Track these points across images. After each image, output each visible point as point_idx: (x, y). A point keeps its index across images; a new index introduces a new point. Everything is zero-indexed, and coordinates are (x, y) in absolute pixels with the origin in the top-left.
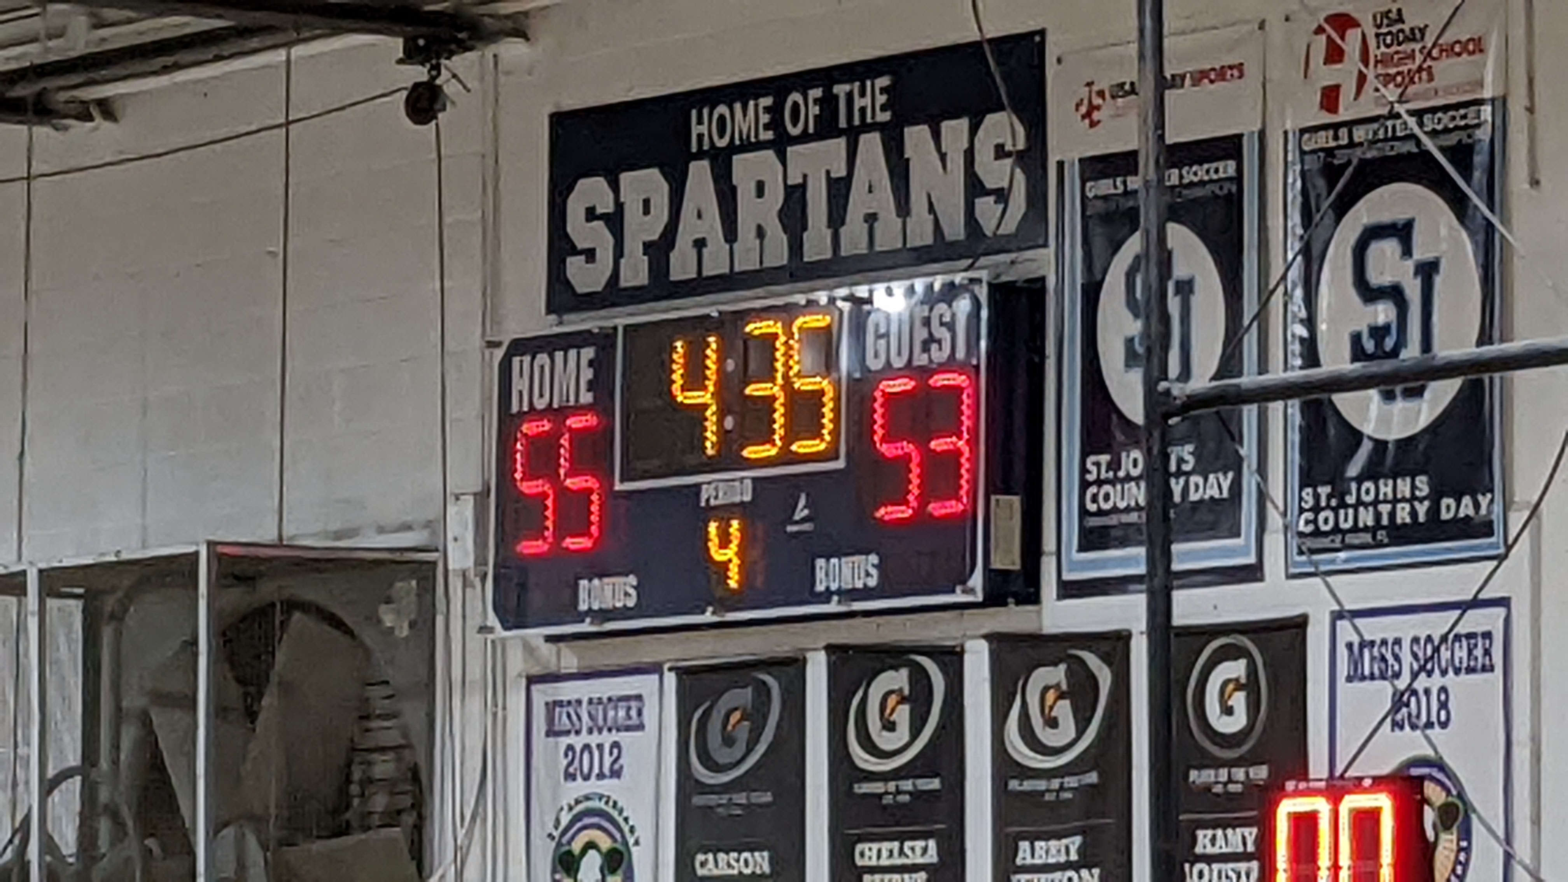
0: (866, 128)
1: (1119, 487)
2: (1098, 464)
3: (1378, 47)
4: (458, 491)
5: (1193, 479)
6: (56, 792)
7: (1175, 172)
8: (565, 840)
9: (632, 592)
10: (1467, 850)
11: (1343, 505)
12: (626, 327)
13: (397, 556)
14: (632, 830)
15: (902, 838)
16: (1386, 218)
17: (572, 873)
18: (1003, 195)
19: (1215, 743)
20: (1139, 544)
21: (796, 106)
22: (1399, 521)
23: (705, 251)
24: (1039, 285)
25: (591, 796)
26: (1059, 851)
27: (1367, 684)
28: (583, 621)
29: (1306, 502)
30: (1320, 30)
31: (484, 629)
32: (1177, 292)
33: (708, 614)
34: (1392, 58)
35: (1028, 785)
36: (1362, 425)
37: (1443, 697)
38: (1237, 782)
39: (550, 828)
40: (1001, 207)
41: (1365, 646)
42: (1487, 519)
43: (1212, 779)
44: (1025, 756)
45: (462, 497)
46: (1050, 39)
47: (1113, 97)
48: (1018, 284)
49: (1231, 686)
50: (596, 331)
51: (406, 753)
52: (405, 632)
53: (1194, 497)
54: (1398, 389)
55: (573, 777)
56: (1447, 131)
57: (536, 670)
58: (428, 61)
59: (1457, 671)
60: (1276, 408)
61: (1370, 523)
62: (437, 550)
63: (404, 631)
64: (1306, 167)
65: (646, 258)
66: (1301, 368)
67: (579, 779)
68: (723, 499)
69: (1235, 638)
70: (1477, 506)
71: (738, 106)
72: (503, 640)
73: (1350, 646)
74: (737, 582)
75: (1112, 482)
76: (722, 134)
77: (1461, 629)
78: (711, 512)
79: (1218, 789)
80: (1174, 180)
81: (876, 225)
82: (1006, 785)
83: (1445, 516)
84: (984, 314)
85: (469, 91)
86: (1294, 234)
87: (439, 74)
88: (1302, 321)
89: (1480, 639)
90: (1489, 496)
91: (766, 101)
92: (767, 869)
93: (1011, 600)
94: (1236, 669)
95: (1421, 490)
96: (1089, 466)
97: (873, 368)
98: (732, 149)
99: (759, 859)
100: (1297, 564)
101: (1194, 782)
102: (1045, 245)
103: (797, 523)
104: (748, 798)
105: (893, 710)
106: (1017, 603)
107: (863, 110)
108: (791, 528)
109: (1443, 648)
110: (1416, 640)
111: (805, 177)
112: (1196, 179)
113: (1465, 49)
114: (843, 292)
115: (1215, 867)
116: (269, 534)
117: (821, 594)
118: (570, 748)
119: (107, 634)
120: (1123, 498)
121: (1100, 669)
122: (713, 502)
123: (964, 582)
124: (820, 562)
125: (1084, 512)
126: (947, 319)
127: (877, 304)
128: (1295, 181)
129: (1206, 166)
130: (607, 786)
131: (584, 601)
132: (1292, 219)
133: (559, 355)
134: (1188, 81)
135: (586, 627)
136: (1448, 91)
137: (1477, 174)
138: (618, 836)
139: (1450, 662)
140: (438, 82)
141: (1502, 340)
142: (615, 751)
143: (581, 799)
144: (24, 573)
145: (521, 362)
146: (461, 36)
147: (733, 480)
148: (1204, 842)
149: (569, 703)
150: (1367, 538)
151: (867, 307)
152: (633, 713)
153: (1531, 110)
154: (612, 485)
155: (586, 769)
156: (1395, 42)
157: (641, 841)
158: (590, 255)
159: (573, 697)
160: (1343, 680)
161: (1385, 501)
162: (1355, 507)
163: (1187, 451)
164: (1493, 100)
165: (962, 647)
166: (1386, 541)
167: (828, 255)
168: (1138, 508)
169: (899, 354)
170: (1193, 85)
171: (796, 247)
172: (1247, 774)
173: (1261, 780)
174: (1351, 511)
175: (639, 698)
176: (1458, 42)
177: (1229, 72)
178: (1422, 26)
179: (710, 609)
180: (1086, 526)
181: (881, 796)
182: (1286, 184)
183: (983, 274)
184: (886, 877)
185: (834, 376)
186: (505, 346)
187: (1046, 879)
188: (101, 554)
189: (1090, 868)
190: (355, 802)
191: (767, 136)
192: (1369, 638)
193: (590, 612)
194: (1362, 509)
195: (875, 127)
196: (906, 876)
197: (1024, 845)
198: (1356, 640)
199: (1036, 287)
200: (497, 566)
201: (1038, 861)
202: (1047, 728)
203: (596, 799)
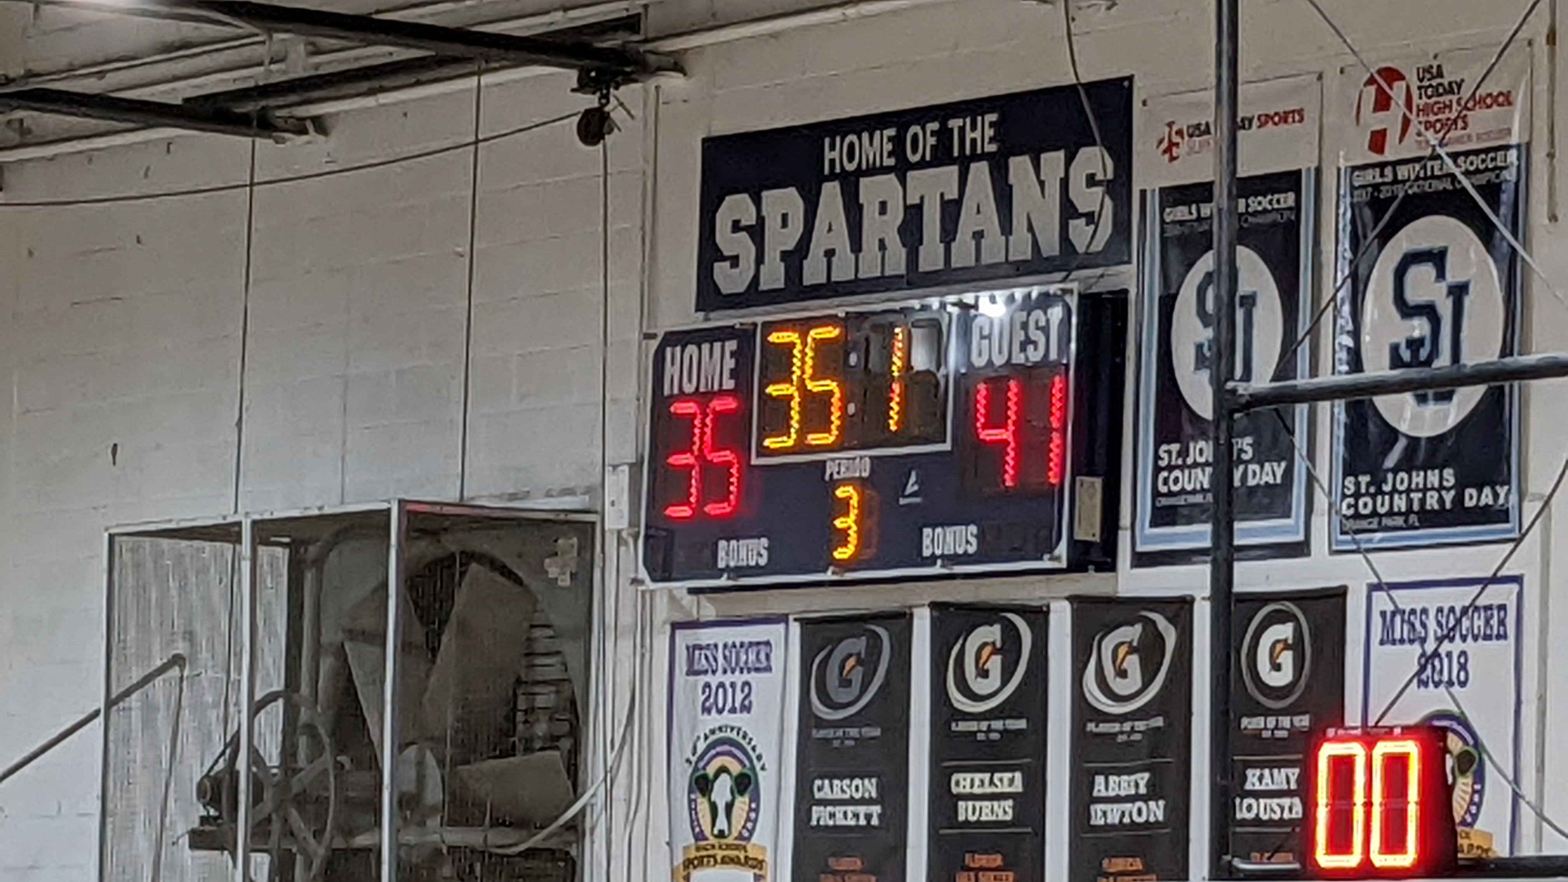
0: (976, 157)
1: (1187, 472)
2: (1169, 452)
3: (1421, 98)
4: (616, 463)
5: (1252, 467)
6: (263, 712)
7: (1242, 202)
8: (701, 764)
9: (765, 553)
10: (1481, 793)
11: (1380, 492)
12: (764, 324)
13: (562, 516)
14: (759, 758)
15: (992, 770)
16: (1424, 245)
17: (707, 794)
18: (1093, 219)
19: (1264, 695)
20: (1206, 521)
21: (915, 137)
22: (1428, 507)
23: (835, 259)
24: (1123, 296)
25: (724, 729)
26: (1129, 785)
27: (1398, 647)
28: (719, 577)
29: (1349, 489)
30: (1371, 81)
31: (635, 581)
32: (1241, 305)
33: (829, 573)
34: (1433, 107)
35: (1104, 728)
36: (1399, 423)
37: (1462, 660)
38: (1283, 729)
39: (688, 755)
40: (1092, 228)
41: (1397, 614)
42: (1506, 506)
43: (1262, 726)
44: (1100, 702)
45: (620, 467)
46: (1137, 84)
47: (1191, 136)
48: (1104, 296)
49: (1279, 646)
50: (738, 326)
51: (566, 687)
52: (568, 583)
53: (1251, 482)
54: (1430, 393)
55: (709, 712)
56: (1477, 171)
57: (679, 617)
58: (601, 90)
59: (1475, 638)
60: (1324, 407)
61: (1403, 509)
62: (596, 512)
63: (565, 581)
64: (1355, 200)
65: (783, 265)
66: (1347, 373)
67: (714, 711)
68: (844, 473)
69: (1283, 605)
70: (1496, 496)
71: (865, 136)
72: (652, 592)
73: (1383, 614)
74: (856, 546)
75: (1181, 468)
76: (851, 159)
77: (1481, 602)
78: (835, 481)
79: (1266, 734)
80: (1242, 208)
81: (983, 241)
82: (1085, 726)
83: (1468, 504)
84: (1074, 320)
85: (632, 117)
86: (1344, 258)
87: (608, 102)
88: (1348, 332)
89: (1495, 612)
90: (1506, 488)
91: (891, 132)
92: (874, 795)
93: (1091, 567)
94: (1284, 631)
95: (1447, 480)
96: (1162, 454)
97: (975, 365)
98: (859, 173)
99: (867, 786)
100: (1339, 542)
101: (1246, 728)
102: (1129, 262)
103: (908, 496)
104: (860, 733)
105: (987, 660)
106: (1097, 571)
107: (974, 141)
108: (902, 501)
109: (1464, 619)
110: (1440, 610)
111: (922, 198)
112: (1260, 208)
113: (1495, 100)
114: (952, 298)
115: (1262, 801)
116: (452, 496)
117: (927, 558)
118: (708, 685)
119: (309, 577)
120: (1190, 481)
121: (1167, 629)
122: (836, 476)
123: (1051, 550)
124: (927, 531)
125: (1156, 494)
126: (1042, 323)
127: (982, 310)
128: (1345, 212)
129: (1269, 197)
130: (738, 720)
131: (722, 559)
132: (1343, 244)
133: (706, 347)
134: (1255, 123)
135: (723, 582)
136: (1479, 137)
137: (1503, 210)
138: (747, 763)
139: (1470, 631)
140: (607, 109)
141: (1520, 354)
142: (746, 690)
143: (716, 730)
144: (239, 524)
145: (674, 351)
146: (628, 69)
147: (854, 459)
148: (1252, 781)
149: (707, 646)
150: (1399, 521)
151: (973, 312)
152: (762, 656)
153: (1551, 156)
154: (749, 460)
155: (720, 705)
156: (1435, 93)
157: (767, 766)
158: (735, 261)
159: (712, 642)
160: (1377, 643)
161: (1417, 490)
162: (1391, 494)
163: (1247, 443)
164: (1518, 147)
165: (1048, 606)
166: (1417, 524)
167: (941, 265)
168: (1203, 490)
169: (1000, 352)
170: (1259, 127)
171: (913, 259)
172: (1292, 721)
173: (1304, 727)
174: (1387, 497)
175: (768, 643)
176: (1490, 95)
177: (1291, 115)
178: (1458, 80)
179: (831, 569)
180: (1158, 505)
181: (974, 733)
182: (1337, 215)
183: (1074, 286)
184: (978, 804)
185: (943, 371)
186: (659, 339)
187: (1117, 811)
188: (306, 509)
189: (1157, 800)
190: (520, 727)
191: (890, 162)
192: (1401, 606)
193: (727, 569)
194: (1396, 496)
195: (984, 156)
196: (996, 804)
197: (1100, 780)
198: (1390, 608)
199: (1120, 298)
200: (647, 527)
201: (1111, 794)
202: (1118, 680)
203: (729, 730)
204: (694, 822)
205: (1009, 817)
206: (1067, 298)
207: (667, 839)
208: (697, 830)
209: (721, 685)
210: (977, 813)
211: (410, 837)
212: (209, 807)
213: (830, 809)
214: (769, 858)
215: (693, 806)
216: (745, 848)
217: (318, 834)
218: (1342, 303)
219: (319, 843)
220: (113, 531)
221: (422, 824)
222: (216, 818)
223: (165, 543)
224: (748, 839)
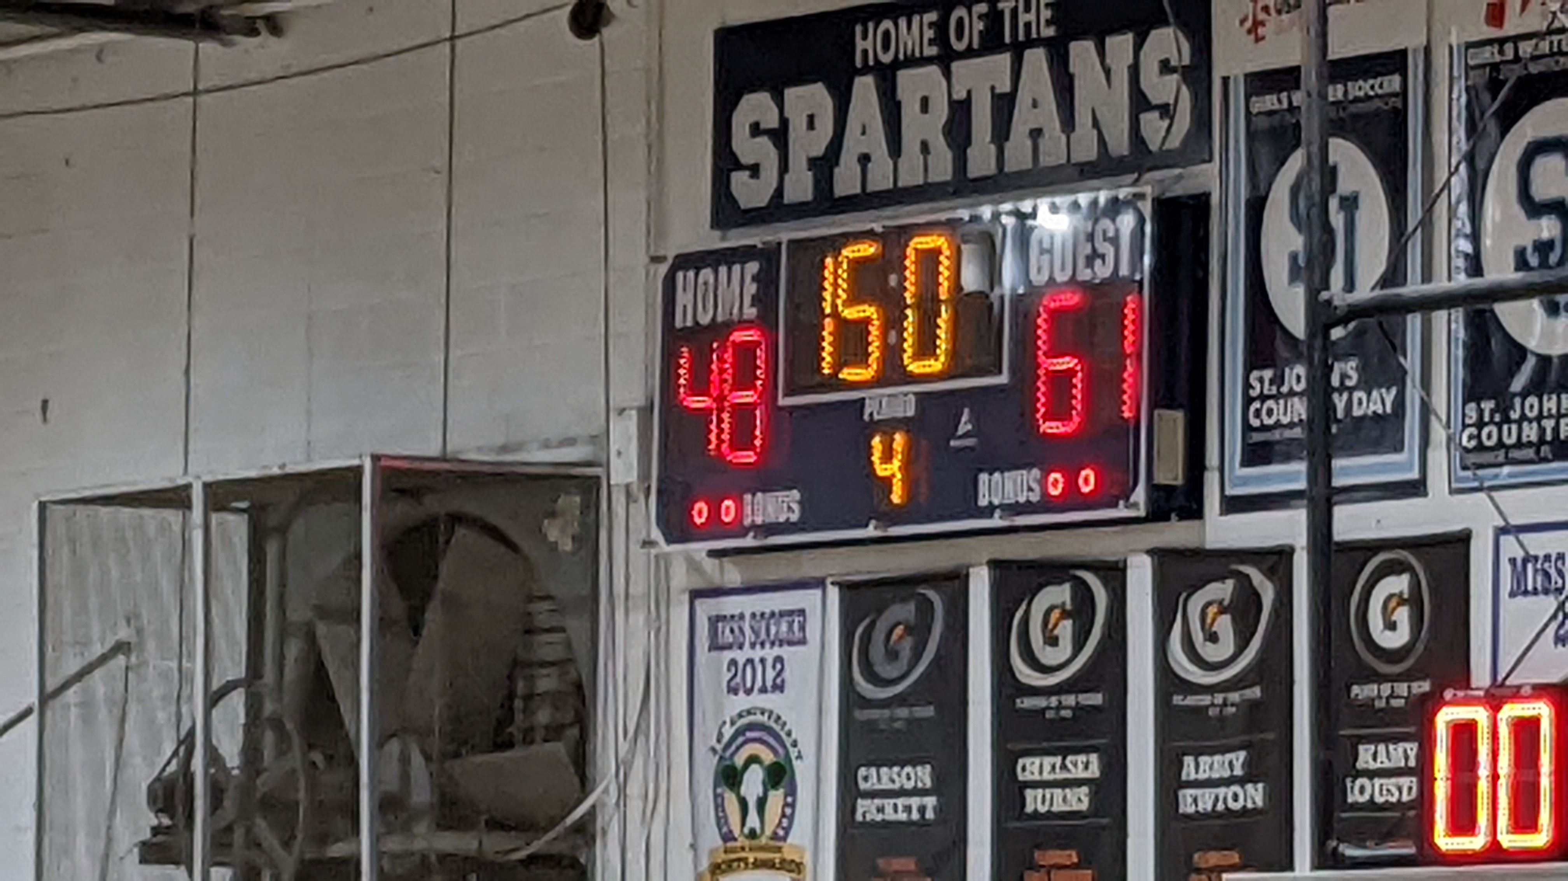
0: (1030, 43)
1: (1282, 402)
2: (1261, 380)
4: (621, 407)
5: (1357, 395)
6: (220, 705)
7: (1340, 87)
8: (728, 754)
9: (795, 506)
11: (1507, 420)
12: (791, 242)
13: (562, 471)
14: (795, 744)
15: (1065, 752)
16: (1550, 132)
17: (736, 787)
18: (1168, 111)
19: (1378, 659)
20: (1301, 459)
21: (960, 21)
22: (1562, 437)
23: (870, 165)
24: (1203, 201)
25: (753, 711)
26: (1223, 766)
27: (1530, 599)
28: (744, 535)
29: (1471, 418)
31: (648, 543)
32: (1341, 207)
33: (871, 527)
35: (1191, 700)
36: (1527, 339)
38: (1399, 697)
39: (714, 742)
40: (1166, 123)
41: (1529, 561)
43: (1376, 694)
44: (1187, 671)
45: (627, 412)
48: (1183, 201)
49: (1394, 602)
50: (759, 246)
51: (570, 667)
52: (568, 546)
53: (1357, 412)
54: (1562, 302)
55: (736, 694)
57: (699, 583)
60: (1440, 317)
61: (1534, 438)
62: (599, 465)
64: (1469, 83)
65: (810, 173)
67: (742, 693)
68: (886, 413)
69: (1398, 553)
71: (903, 22)
72: (667, 556)
73: (1513, 561)
74: (901, 497)
75: (1276, 397)
76: (886, 49)
78: (875, 426)
79: (1380, 704)
80: (1340, 95)
81: (1041, 140)
82: (1169, 700)
84: (1148, 228)
85: (633, 7)
86: (1459, 149)
88: (1466, 236)
91: (932, 17)
92: (929, 784)
94: (1399, 584)
96: (1253, 381)
97: (1035, 283)
98: (897, 65)
99: (920, 774)
100: (1459, 480)
101: (1356, 697)
102: (1210, 160)
103: (960, 437)
104: (911, 712)
105: (1056, 625)
106: (1181, 518)
107: (1028, 25)
108: (953, 443)
111: (969, 92)
112: (1360, 94)
114: (1007, 207)
115: (1377, 782)
116: (433, 449)
117: (984, 508)
118: (733, 662)
119: (272, 547)
120: (1285, 413)
121: (1262, 584)
122: (876, 417)
123: (1126, 496)
124: (983, 477)
125: (1247, 428)
126: (1111, 234)
127: (1041, 220)
128: (1459, 97)
129: (1371, 82)
130: (770, 701)
131: (750, 516)
132: (1458, 134)
133: (723, 270)
135: (749, 541)
138: (781, 750)
142: (779, 666)
143: (744, 714)
144: (188, 487)
145: (685, 277)
147: (897, 396)
148: (1365, 757)
149: (733, 617)
150: (1530, 453)
151: (1030, 222)
152: (796, 626)
154: (775, 398)
155: (749, 685)
157: (803, 753)
158: (755, 170)
159: (737, 612)
160: (1507, 596)
161: (1550, 416)
162: (1519, 422)
163: (1350, 367)
165: (1125, 561)
166: (1550, 456)
167: (992, 170)
168: (1301, 423)
169: (1063, 269)
171: (961, 162)
172: (1409, 687)
173: (1423, 693)
174: (1514, 427)
175: (802, 612)
179: (872, 524)
180: (1251, 442)
181: (1043, 711)
182: (1451, 99)
183: (1148, 190)
184: (1048, 792)
185: (997, 291)
186: (670, 261)
187: (1210, 794)
188: (265, 467)
189: (1255, 782)
190: (519, 717)
191: (931, 51)
192: (1532, 552)
193: (754, 527)
194: (1525, 424)
195: (1039, 42)
196: (1068, 791)
197: (1189, 760)
198: (1520, 554)
199: (1201, 203)
200: (660, 480)
201: (1202, 776)
202: (1208, 643)
203: (758, 712)
204: (721, 820)
205: (1084, 806)
206: (1140, 204)
207: (689, 839)
208: (725, 829)
209: (750, 661)
210: (1047, 803)
211: (393, 844)
212: (160, 815)
213: (878, 802)
214: (808, 860)
215: (719, 800)
216: (779, 850)
217: (287, 844)
218: (1458, 202)
219: (290, 853)
220: (43, 499)
221: (406, 828)
222: (168, 827)
223: (104, 511)
224: (784, 839)
